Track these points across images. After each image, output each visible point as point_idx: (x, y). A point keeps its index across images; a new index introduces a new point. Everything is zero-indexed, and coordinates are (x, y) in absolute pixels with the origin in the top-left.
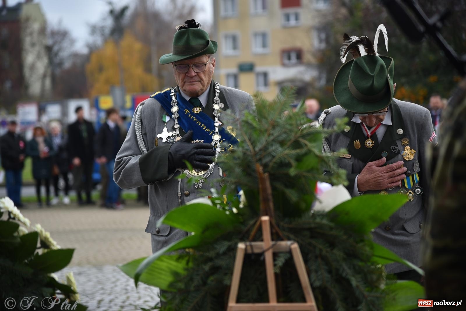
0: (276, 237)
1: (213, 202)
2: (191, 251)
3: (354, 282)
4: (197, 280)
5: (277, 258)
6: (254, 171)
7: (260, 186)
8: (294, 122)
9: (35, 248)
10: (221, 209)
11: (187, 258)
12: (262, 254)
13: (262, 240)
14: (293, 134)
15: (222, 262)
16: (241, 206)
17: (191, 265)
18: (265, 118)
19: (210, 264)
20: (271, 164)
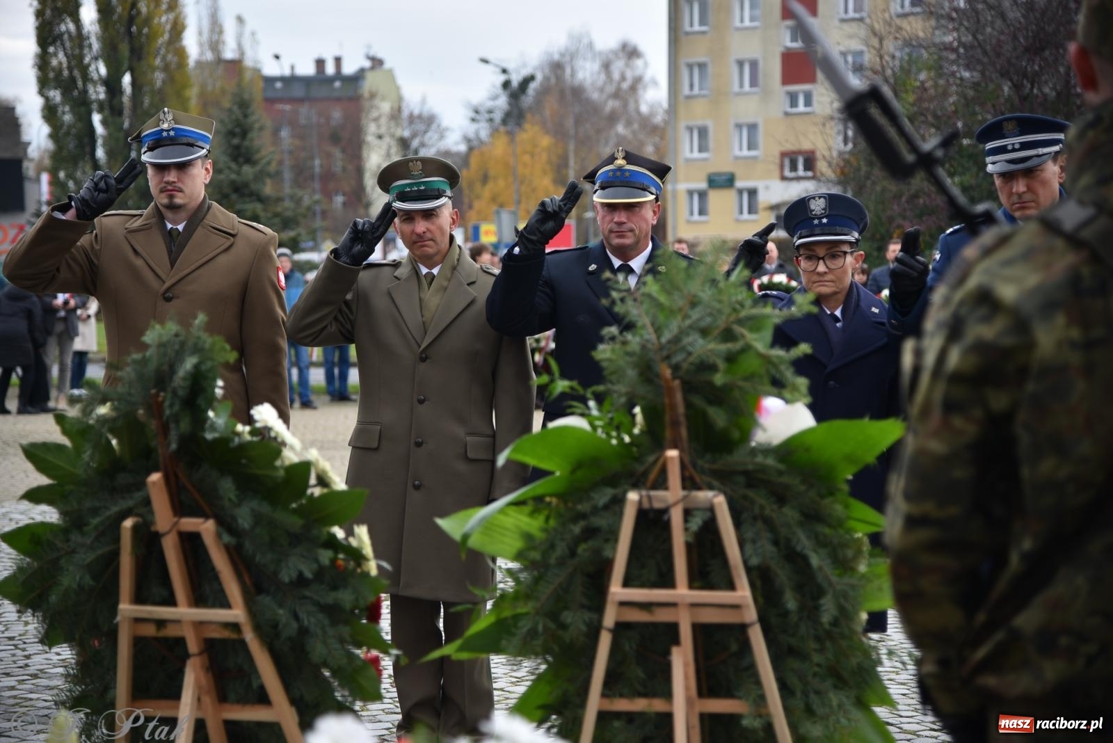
0: (689, 483)
1: (591, 424)
2: (554, 500)
3: (815, 561)
4: (561, 549)
5: (690, 519)
6: (658, 376)
7: (667, 401)
8: (725, 298)
9: (307, 486)
10: (604, 436)
11: (546, 512)
12: (665, 511)
13: (666, 488)
14: (724, 317)
15: (601, 521)
16: (636, 431)
17: (552, 523)
18: (678, 289)
19: (582, 523)
20: (685, 366)
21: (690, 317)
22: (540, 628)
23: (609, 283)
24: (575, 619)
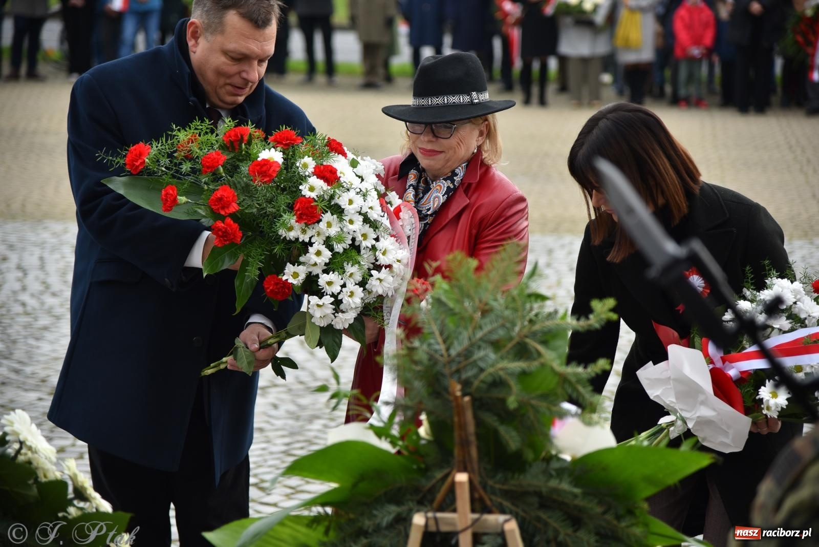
0: (479, 506)
7: (456, 419)
11: (325, 524)
12: (453, 535)
13: (454, 510)
14: (517, 330)
15: (383, 541)
17: (332, 535)
19: (364, 541)
20: (476, 383)
21: (481, 328)
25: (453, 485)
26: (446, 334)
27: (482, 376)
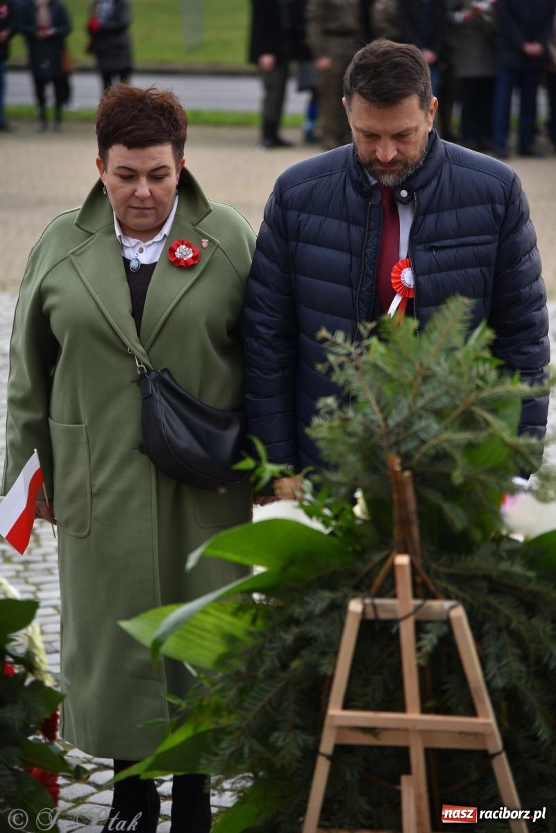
0: (422, 591)
4: (270, 660)
5: (423, 636)
6: (384, 464)
7: (395, 496)
11: (253, 611)
12: (394, 622)
13: (395, 596)
14: (463, 396)
15: (317, 630)
17: (260, 623)
18: (408, 360)
19: (295, 630)
20: (417, 456)
21: (422, 395)
22: (246, 750)
23: (326, 345)
24: (287, 742)
25: (393, 568)
26: (383, 402)
27: (424, 448)
